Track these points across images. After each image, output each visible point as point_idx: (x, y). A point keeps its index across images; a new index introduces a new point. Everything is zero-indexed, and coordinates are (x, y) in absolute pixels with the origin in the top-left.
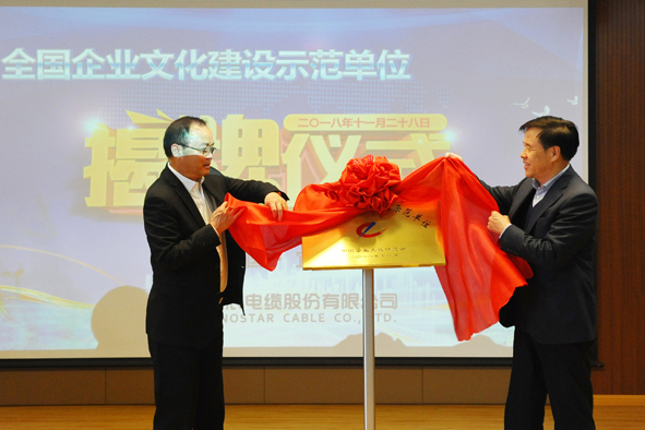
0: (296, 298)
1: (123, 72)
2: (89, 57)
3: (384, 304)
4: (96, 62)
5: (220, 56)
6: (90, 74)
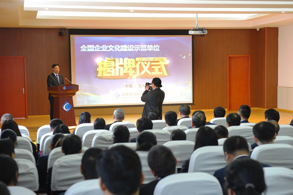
1: (104, 50)
2: (98, 47)
5: (123, 46)
6: (98, 50)
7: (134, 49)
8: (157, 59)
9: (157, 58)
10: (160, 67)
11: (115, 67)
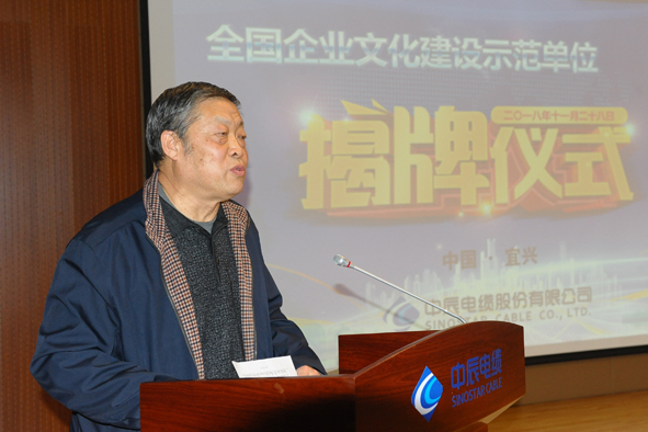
0: (506, 298)
1: (337, 57)
2: (301, 38)
3: (582, 298)
4: (309, 45)
5: (431, 42)
6: (303, 58)
7: (483, 58)
8: (585, 114)
9: (588, 109)
10: (597, 156)
11: (390, 158)
